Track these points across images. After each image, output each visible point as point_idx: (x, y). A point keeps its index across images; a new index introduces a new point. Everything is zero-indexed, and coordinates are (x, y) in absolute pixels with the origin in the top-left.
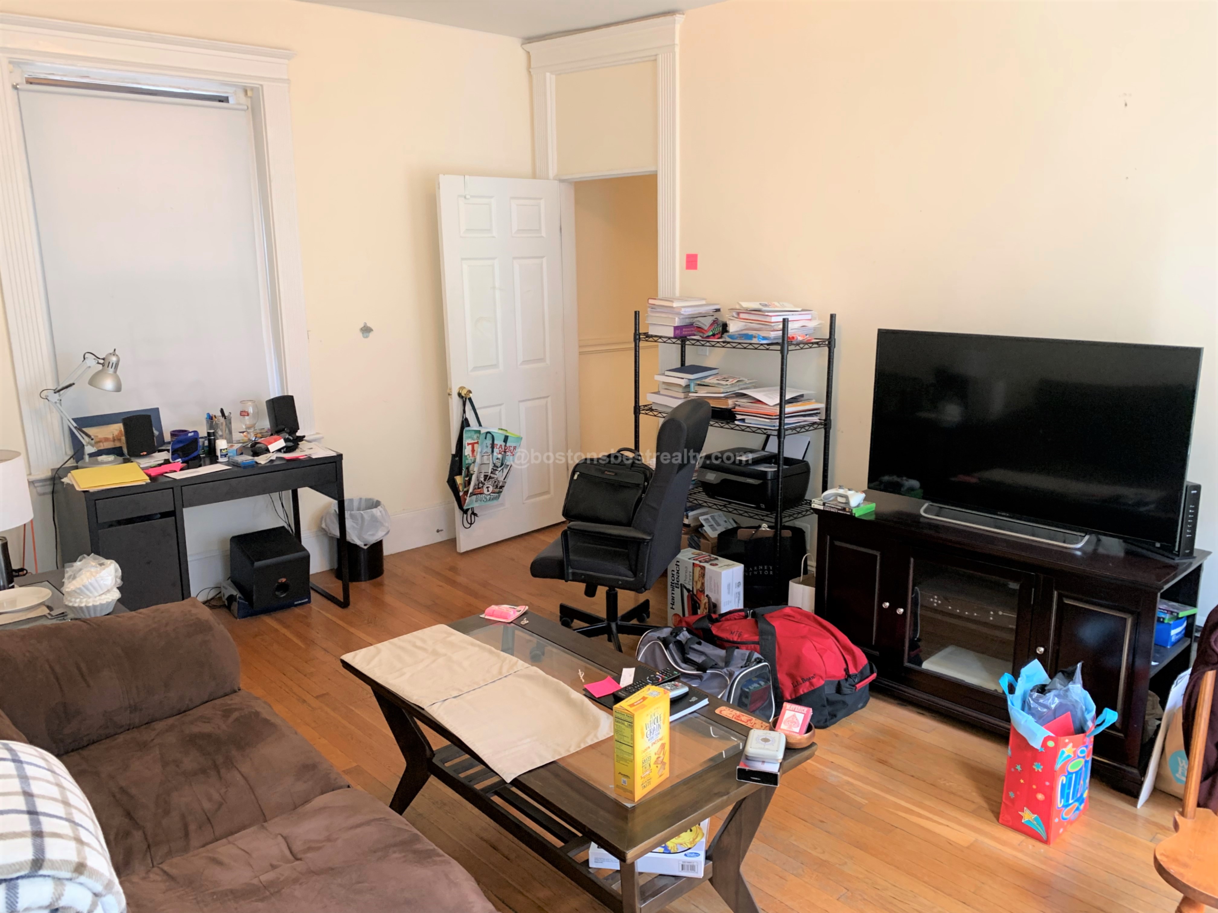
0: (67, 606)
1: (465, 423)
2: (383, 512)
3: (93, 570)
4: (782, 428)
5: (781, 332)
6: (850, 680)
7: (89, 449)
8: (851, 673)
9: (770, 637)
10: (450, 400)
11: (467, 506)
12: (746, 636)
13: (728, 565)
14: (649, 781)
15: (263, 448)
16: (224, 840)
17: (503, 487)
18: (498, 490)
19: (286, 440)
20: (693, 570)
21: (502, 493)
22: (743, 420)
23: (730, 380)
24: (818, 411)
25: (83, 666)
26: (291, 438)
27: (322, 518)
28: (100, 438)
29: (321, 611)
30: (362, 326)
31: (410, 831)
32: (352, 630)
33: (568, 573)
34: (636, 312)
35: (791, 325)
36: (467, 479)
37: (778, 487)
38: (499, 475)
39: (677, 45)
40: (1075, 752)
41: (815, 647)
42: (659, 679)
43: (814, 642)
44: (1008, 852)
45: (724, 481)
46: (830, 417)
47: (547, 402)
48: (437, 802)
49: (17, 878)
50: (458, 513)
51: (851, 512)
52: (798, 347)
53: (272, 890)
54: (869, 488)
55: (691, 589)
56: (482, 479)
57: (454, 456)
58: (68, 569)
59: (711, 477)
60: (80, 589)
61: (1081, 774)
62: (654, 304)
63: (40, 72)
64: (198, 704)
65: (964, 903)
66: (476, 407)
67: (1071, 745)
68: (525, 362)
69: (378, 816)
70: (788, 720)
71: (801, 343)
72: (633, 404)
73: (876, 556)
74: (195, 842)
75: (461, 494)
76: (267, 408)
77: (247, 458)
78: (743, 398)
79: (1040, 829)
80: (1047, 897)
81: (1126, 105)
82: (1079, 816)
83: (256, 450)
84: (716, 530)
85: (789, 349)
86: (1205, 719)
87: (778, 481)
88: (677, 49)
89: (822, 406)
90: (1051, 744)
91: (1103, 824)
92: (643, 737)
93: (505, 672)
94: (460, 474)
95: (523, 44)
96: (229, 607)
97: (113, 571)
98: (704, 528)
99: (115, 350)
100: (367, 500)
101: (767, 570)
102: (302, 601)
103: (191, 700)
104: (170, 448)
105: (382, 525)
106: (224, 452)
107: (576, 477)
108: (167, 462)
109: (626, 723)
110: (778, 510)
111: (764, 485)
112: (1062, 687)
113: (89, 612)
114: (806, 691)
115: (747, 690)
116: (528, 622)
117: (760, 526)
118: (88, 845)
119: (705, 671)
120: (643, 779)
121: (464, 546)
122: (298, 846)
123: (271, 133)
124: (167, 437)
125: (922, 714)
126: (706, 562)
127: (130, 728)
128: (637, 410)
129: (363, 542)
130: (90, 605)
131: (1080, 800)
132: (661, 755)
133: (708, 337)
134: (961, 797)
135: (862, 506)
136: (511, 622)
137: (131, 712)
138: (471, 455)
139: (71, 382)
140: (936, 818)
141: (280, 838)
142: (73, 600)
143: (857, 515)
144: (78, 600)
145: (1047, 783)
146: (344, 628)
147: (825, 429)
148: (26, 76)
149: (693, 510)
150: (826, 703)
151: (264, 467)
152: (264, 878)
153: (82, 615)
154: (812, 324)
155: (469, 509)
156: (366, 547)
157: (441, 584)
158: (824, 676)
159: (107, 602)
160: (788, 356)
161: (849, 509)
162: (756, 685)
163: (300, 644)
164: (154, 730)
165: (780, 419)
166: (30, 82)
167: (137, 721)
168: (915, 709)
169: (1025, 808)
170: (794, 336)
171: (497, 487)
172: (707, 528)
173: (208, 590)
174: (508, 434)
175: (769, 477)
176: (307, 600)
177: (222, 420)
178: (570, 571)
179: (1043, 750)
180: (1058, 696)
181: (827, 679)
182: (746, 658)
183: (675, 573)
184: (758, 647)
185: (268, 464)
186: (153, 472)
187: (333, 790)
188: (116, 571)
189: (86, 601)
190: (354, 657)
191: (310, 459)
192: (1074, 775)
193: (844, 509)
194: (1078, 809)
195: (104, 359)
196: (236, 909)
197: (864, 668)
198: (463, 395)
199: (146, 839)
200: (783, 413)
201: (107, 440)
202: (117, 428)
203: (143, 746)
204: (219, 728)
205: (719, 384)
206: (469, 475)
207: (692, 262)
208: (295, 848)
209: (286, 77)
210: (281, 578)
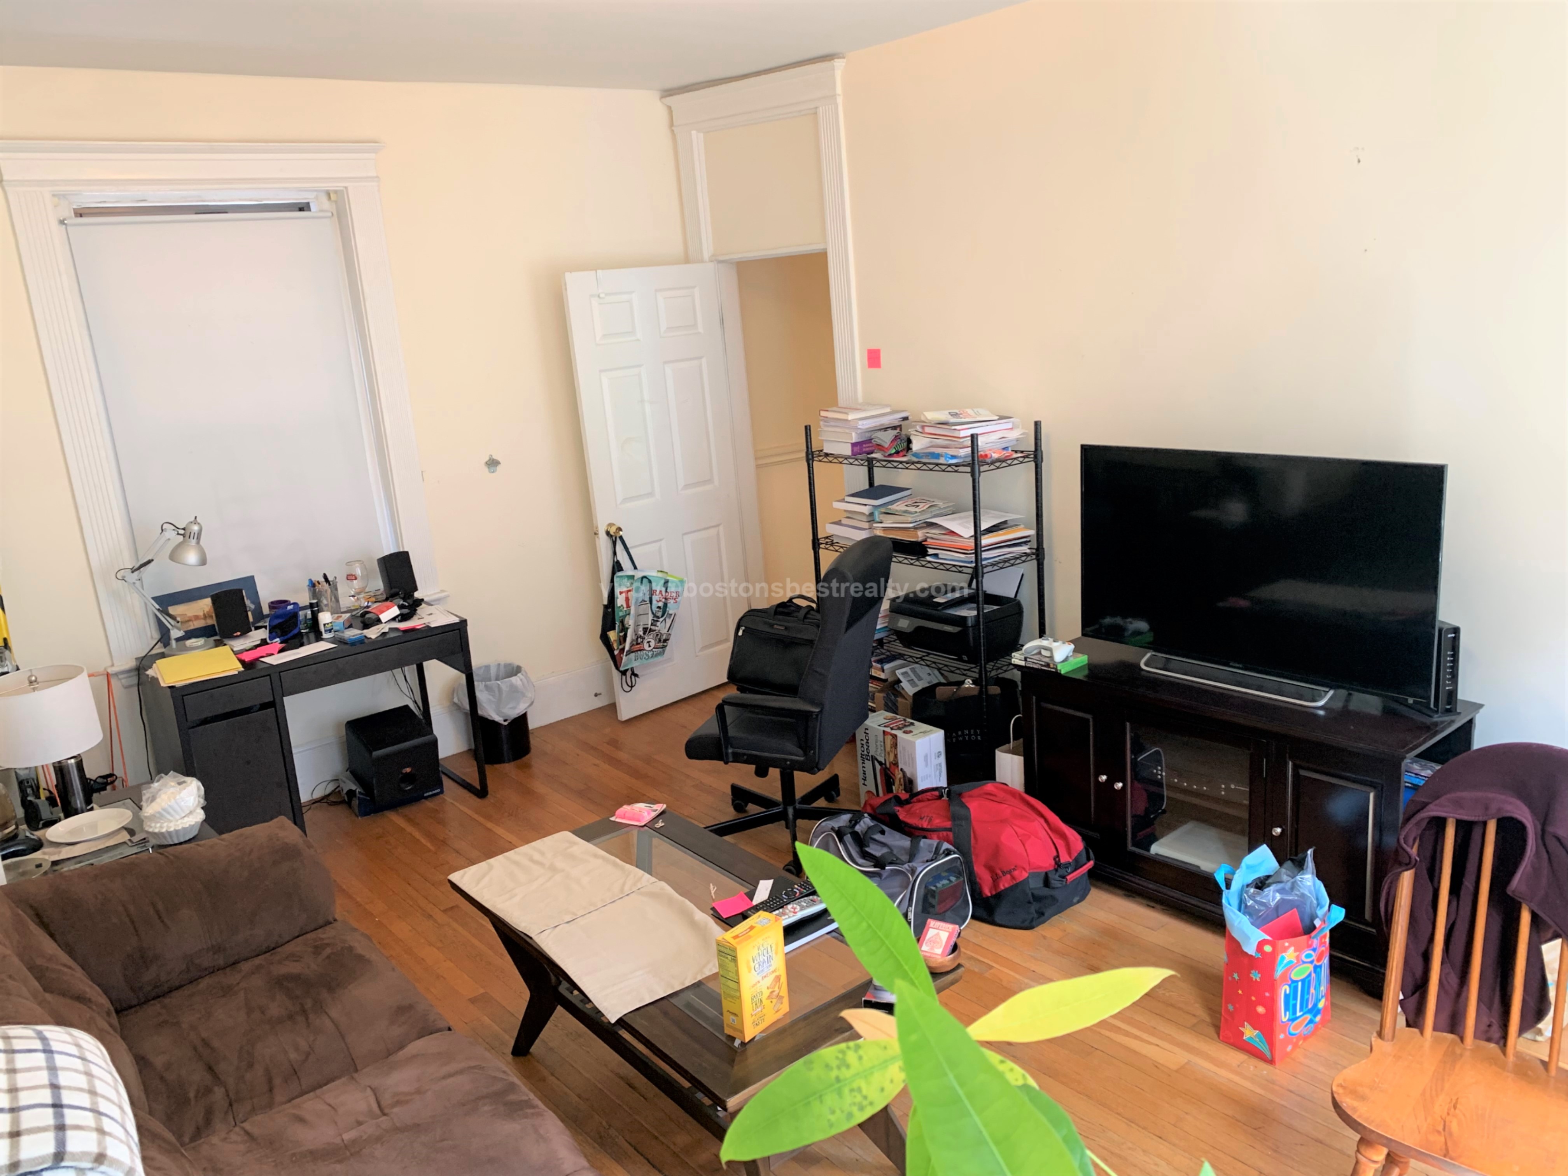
0: (147, 832)
1: (617, 567)
2: (525, 680)
3: (172, 790)
4: (980, 565)
5: (970, 449)
6: (1061, 871)
7: (175, 633)
8: (1062, 861)
9: (964, 823)
10: (597, 539)
11: (624, 667)
12: (938, 822)
13: (924, 732)
14: (762, 1017)
15: (374, 618)
16: (312, 1094)
17: (668, 640)
18: (662, 644)
19: (401, 607)
20: (884, 739)
21: (667, 648)
22: (936, 555)
23: (921, 505)
24: (1028, 539)
25: (160, 906)
26: (407, 604)
27: (453, 691)
28: (189, 617)
29: (455, 803)
30: (487, 459)
31: (506, 1080)
32: (489, 825)
33: (727, 754)
34: (806, 427)
35: (981, 441)
36: (622, 634)
37: (980, 636)
38: (662, 627)
39: (839, 95)
40: (1298, 958)
41: (1016, 833)
42: (796, 893)
43: (1015, 827)
44: (1223, 1075)
45: (919, 629)
46: (1042, 545)
47: (718, 535)
48: (571, 1034)
49: (42, 1170)
50: (616, 674)
51: (1056, 669)
52: (992, 467)
53: (353, 1150)
54: (1083, 635)
55: (883, 762)
56: (641, 633)
57: (606, 607)
58: (144, 792)
59: (904, 624)
60: (159, 813)
61: (1309, 982)
62: (827, 417)
63: (91, 198)
64: (287, 939)
65: (1160, 1138)
66: (628, 546)
67: (1292, 949)
68: (687, 486)
69: (473, 1064)
70: (930, 941)
71: (999, 460)
72: (811, 538)
73: (1088, 720)
74: (279, 1098)
75: (616, 652)
76: (379, 567)
77: (353, 633)
78: (934, 528)
79: (1263, 1047)
80: (1260, 1128)
81: (1359, 161)
82: (1316, 1028)
83: (367, 620)
84: (917, 686)
85: (981, 470)
86: (1402, 927)
87: (980, 629)
88: (840, 100)
89: (1032, 532)
90: (1268, 948)
91: (1345, 1038)
92: (750, 972)
93: (627, 890)
94: (614, 629)
95: (662, 97)
96: (349, 804)
97: (195, 791)
98: (901, 684)
99: (196, 517)
100: (507, 666)
101: (974, 735)
102: (434, 792)
103: (280, 936)
104: (267, 624)
105: (524, 695)
106: (329, 627)
107: (740, 633)
108: (264, 642)
109: (730, 957)
110: (981, 663)
111: (964, 633)
112: (1290, 878)
113: (171, 837)
114: (1007, 886)
115: (934, 888)
116: (663, 824)
117: (963, 682)
118: (109, 1134)
119: (883, 868)
120: (754, 1017)
121: (626, 711)
122: (386, 1100)
123: (361, 242)
124: (266, 610)
125: (1153, 907)
126: (899, 729)
127: (213, 971)
128: (816, 544)
129: (502, 717)
130: (172, 829)
131: (1314, 1011)
132: (776, 989)
133: (890, 455)
134: (1180, 1009)
135: (1071, 659)
136: (645, 825)
137: (214, 954)
138: (625, 606)
139: (150, 558)
140: (1145, 1036)
141: (369, 1090)
142: (153, 825)
143: (1063, 672)
144: (158, 825)
145: (1267, 994)
146: (481, 824)
147: (1038, 560)
148: (75, 207)
149: (889, 661)
150: (1032, 900)
151: (375, 641)
152: (346, 1137)
153: (164, 840)
154: (1015, 435)
155: (627, 670)
156: (506, 723)
157: (597, 762)
158: (1027, 867)
159: (190, 825)
160: (980, 478)
161: (1054, 665)
162: (945, 882)
163: (429, 845)
164: (240, 971)
165: (976, 553)
166: (79, 213)
167: (221, 962)
168: (1145, 902)
169: (1246, 1023)
170: (987, 453)
171: (660, 641)
172: (905, 684)
173: (326, 783)
174: (668, 578)
175: (970, 623)
176: (439, 790)
177: (326, 585)
178: (730, 751)
179: (1259, 955)
180: (1280, 891)
181: (1031, 871)
182: (934, 849)
183: (864, 742)
184: (951, 834)
185: (380, 638)
186: (248, 657)
187: (431, 1034)
188: (198, 789)
189: (167, 826)
190: (462, 877)
191: (428, 629)
192: (1300, 984)
193: (1048, 665)
194: (1311, 1021)
195: (184, 529)
196: (314, 1171)
197: (1080, 854)
198: (612, 533)
199: (228, 1096)
200: (979, 547)
201: (197, 617)
202: (206, 604)
203: (227, 991)
204: (308, 968)
205: (906, 512)
206: (624, 629)
207: (874, 358)
208: (384, 1103)
209: (374, 174)
210: (405, 767)
